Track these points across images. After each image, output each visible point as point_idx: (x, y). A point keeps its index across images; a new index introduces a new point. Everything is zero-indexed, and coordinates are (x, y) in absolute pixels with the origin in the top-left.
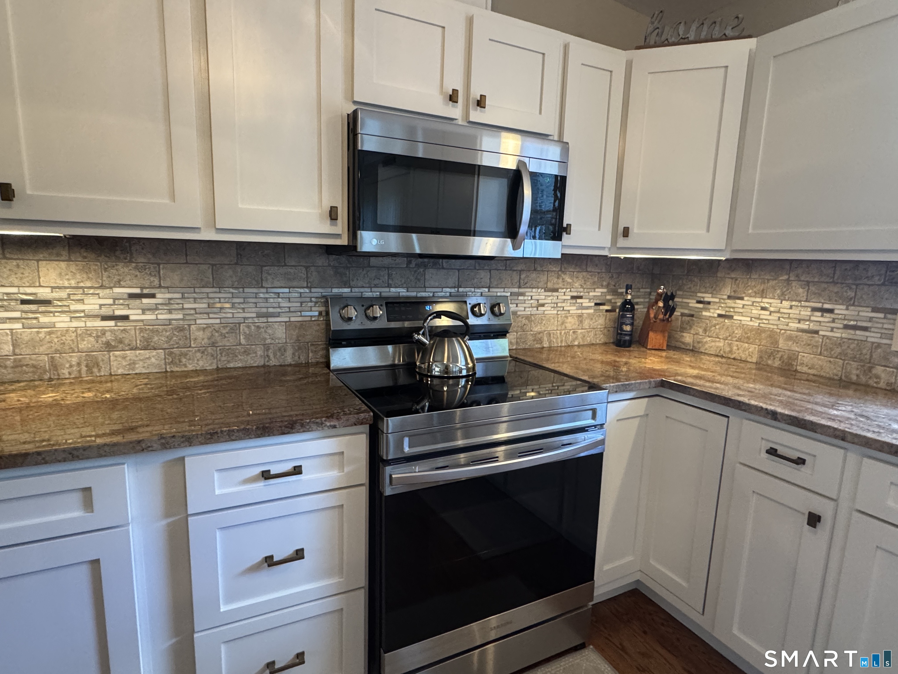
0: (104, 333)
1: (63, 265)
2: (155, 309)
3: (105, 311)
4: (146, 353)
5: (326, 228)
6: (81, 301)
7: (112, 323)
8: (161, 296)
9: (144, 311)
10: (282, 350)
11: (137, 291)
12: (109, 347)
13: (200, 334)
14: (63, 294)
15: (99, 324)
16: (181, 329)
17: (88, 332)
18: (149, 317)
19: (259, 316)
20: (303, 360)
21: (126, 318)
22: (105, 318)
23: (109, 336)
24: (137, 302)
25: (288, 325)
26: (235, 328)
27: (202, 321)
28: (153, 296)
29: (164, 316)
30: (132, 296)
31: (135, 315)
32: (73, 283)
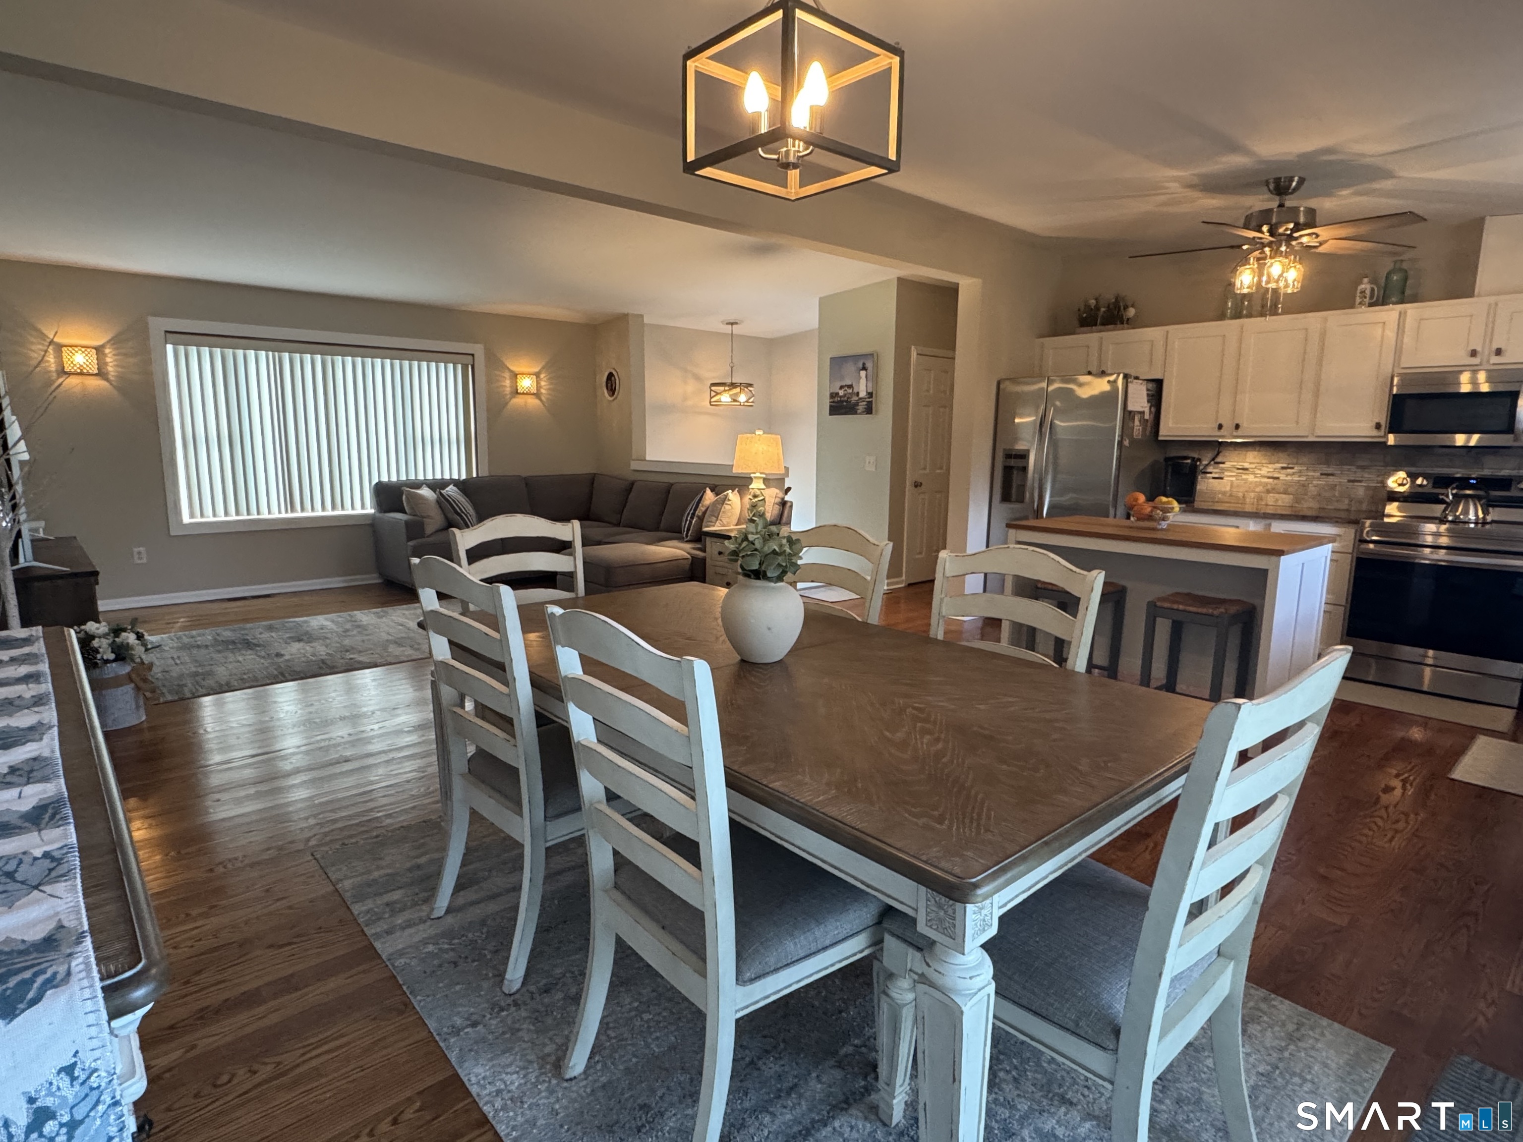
0: (1267, 484)
1: (1256, 453)
2: (1293, 474)
3: (1270, 475)
4: (1284, 496)
5: (1375, 433)
6: (1260, 469)
7: (1271, 480)
8: (1297, 468)
9: (1287, 475)
10: (1360, 502)
11: (1285, 465)
12: (1268, 492)
13: (1313, 489)
14: (1253, 466)
15: (1266, 480)
16: (1304, 486)
17: (1261, 483)
18: (1289, 478)
19: (1349, 481)
20: (1373, 509)
21: (1278, 478)
22: (1269, 478)
23: (1269, 487)
24: (1284, 471)
25: (1368, 488)
26: (1333, 487)
27: (1315, 482)
28: (1292, 468)
29: (1296, 478)
30: (1283, 468)
31: (1282, 477)
32: (1258, 461)
